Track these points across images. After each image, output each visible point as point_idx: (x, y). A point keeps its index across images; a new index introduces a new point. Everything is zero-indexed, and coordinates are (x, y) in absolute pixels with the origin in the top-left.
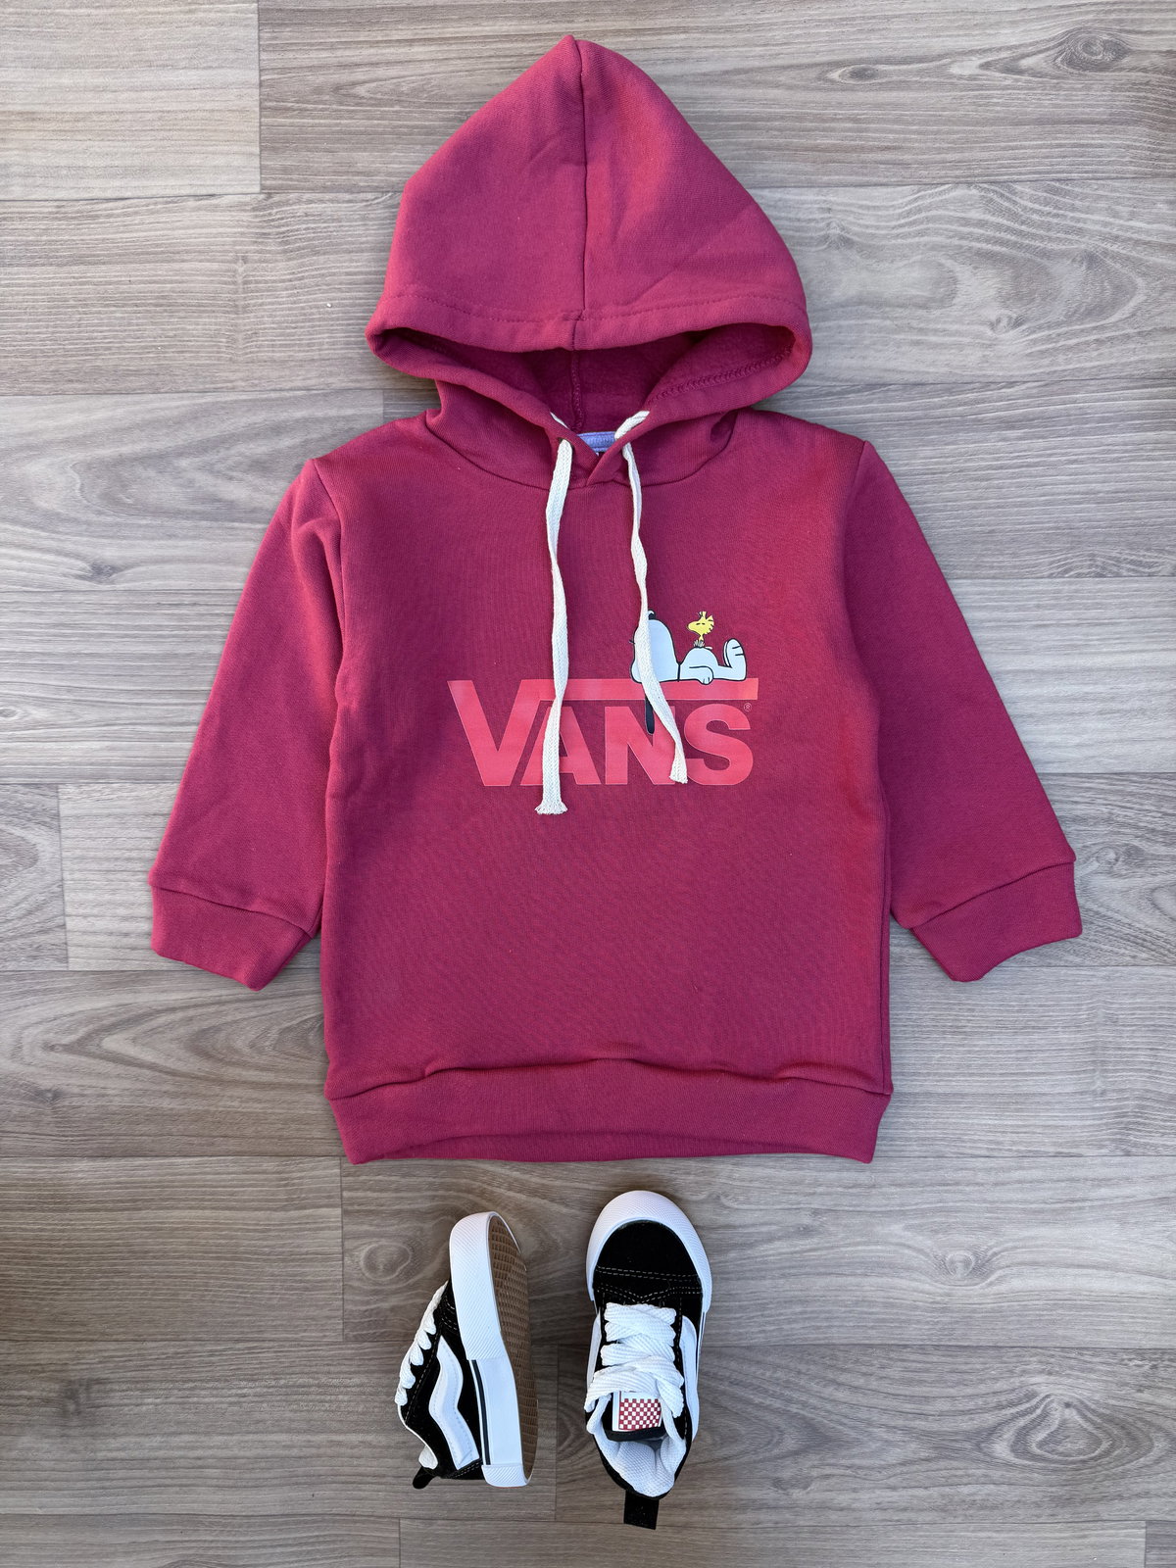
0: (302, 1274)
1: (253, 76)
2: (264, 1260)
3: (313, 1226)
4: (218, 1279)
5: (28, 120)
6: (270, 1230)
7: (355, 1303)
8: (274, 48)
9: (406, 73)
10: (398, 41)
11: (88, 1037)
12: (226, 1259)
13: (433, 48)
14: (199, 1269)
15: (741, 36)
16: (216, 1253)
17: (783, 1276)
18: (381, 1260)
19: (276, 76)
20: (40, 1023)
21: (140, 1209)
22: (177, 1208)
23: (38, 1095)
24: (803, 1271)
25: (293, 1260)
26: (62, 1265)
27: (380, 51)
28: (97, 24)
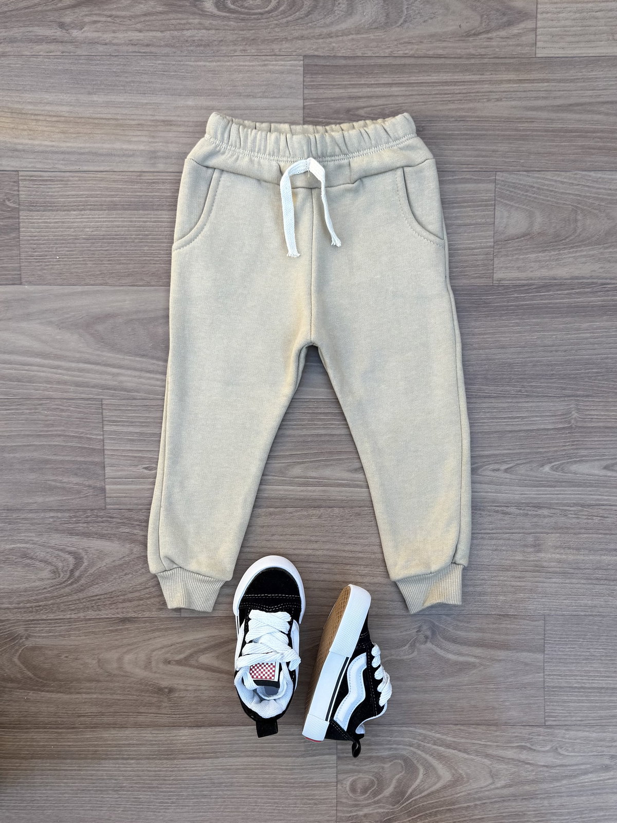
0: (314, 795)
1: (300, 103)
2: (291, 787)
3: (320, 766)
4: (262, 798)
5: (167, 125)
6: (295, 769)
7: (343, 811)
8: (313, 87)
9: (388, 103)
10: (384, 84)
11: (191, 655)
12: (268, 787)
13: (403, 89)
14: (252, 793)
15: (579, 84)
16: (262, 783)
17: (593, 794)
18: (359, 786)
19: (313, 103)
20: (162, 648)
21: (218, 758)
22: (240, 757)
23: (160, 690)
24: (604, 791)
25: (307, 787)
26: (172, 792)
27: (373, 90)
28: (209, 71)
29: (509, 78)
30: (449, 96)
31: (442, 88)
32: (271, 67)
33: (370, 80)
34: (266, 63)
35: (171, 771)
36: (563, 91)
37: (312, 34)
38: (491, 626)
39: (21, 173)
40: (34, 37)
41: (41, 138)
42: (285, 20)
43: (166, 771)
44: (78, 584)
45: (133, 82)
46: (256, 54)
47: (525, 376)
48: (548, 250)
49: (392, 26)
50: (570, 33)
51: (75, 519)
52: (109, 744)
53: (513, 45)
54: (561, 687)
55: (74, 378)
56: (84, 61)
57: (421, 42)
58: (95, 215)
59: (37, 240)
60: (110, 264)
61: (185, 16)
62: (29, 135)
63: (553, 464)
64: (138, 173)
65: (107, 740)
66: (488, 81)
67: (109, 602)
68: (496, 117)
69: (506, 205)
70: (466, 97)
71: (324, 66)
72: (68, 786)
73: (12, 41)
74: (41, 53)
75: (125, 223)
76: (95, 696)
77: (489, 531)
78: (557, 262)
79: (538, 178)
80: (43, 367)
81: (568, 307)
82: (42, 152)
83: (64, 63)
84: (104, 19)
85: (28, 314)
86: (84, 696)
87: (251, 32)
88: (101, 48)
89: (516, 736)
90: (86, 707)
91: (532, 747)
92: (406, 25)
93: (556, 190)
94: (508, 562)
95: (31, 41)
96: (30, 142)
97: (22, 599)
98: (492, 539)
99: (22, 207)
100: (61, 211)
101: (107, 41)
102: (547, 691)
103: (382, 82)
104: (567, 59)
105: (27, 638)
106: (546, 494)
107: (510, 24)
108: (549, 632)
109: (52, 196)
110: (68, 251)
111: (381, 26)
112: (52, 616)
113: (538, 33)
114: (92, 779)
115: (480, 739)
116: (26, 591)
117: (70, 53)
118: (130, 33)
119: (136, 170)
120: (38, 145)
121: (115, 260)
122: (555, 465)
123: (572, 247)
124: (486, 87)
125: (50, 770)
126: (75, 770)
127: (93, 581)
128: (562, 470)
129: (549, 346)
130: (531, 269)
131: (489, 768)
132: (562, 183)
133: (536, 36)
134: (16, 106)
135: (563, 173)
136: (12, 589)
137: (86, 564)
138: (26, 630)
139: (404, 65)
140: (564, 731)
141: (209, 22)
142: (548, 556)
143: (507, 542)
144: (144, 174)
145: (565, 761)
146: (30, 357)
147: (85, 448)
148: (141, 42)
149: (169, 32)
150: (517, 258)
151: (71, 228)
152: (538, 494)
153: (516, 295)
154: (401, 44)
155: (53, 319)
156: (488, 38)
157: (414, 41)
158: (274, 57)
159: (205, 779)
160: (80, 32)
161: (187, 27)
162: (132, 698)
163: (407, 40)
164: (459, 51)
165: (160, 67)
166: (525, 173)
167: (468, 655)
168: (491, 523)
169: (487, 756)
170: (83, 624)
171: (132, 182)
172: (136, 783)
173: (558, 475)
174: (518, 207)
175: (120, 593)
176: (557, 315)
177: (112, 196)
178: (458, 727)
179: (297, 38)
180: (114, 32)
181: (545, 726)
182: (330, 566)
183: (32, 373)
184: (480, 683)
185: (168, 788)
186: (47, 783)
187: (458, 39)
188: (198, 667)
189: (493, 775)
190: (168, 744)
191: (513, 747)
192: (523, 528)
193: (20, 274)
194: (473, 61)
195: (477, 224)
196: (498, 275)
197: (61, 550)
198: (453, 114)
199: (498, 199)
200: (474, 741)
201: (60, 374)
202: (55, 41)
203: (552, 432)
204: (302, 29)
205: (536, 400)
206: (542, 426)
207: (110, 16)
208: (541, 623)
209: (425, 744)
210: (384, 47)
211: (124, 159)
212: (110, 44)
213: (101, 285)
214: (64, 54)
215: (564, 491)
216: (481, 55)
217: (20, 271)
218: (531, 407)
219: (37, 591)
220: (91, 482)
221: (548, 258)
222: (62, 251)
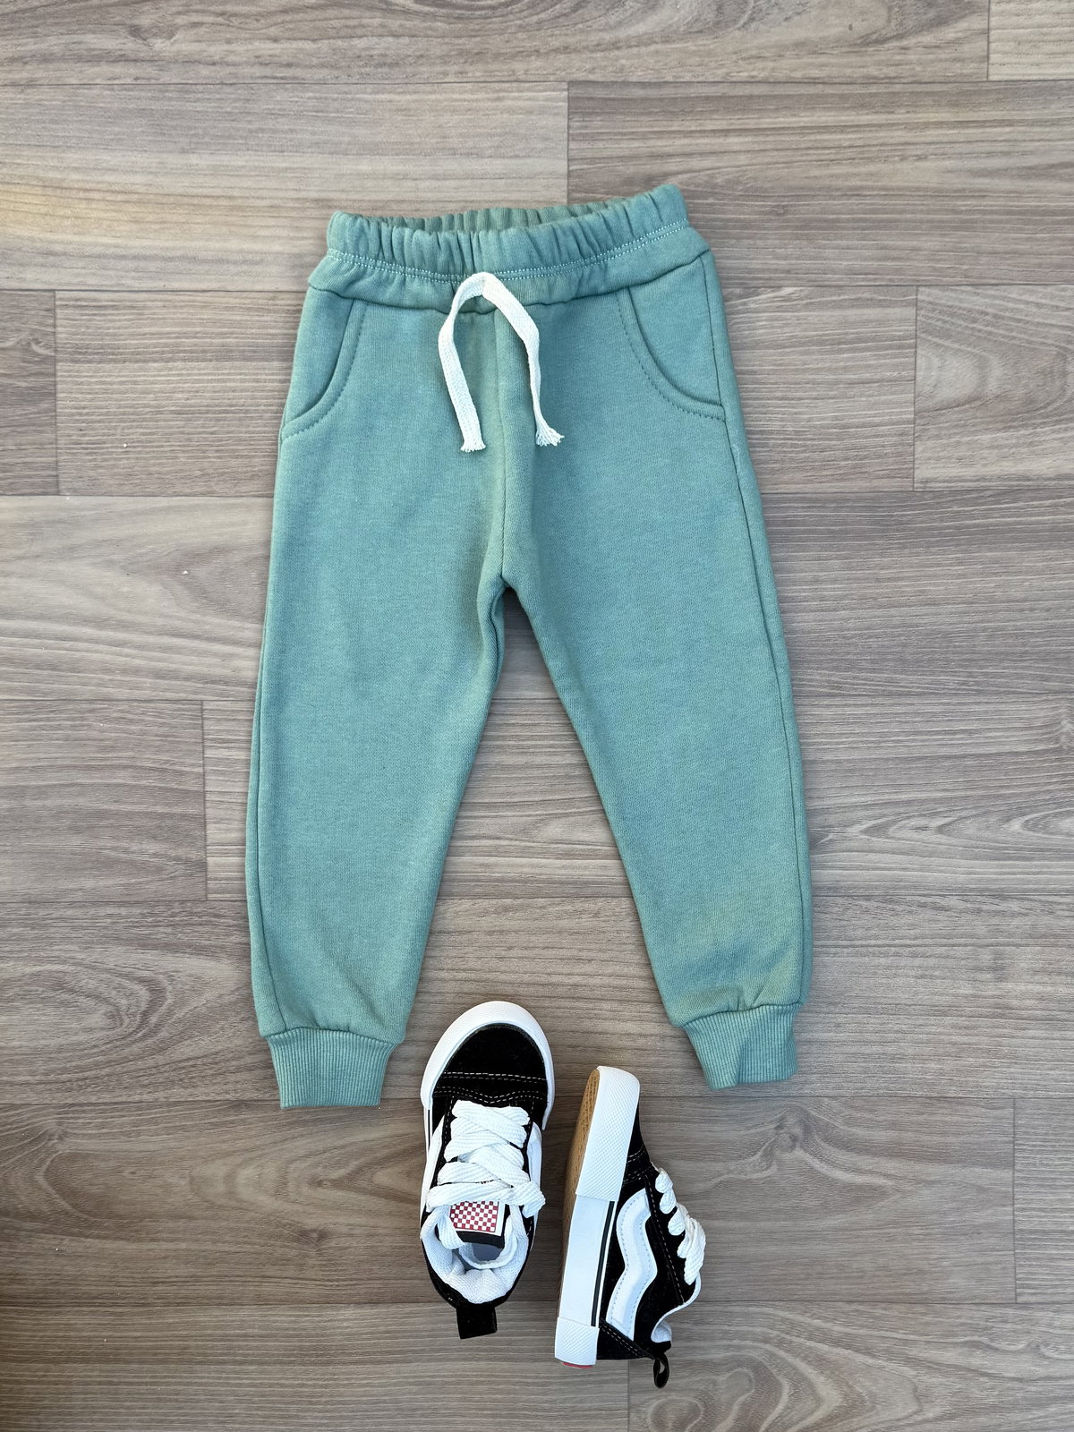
29: (940, 120)
30: (833, 151)
31: (818, 137)
32: (509, 103)
33: (688, 123)
34: (501, 95)
35: (322, 1386)
36: (1039, 141)
37: (584, 44)
38: (914, 1118)
39: (59, 295)
40: (85, 53)
41: (96, 231)
42: (535, 19)
43: (314, 1386)
44: (155, 1039)
45: (262, 130)
46: (482, 79)
47: (975, 657)
48: (1014, 427)
49: (727, 26)
50: (1052, 38)
51: (151, 919)
52: (209, 1335)
53: (946, 60)
54: (1044, 1232)
55: (153, 664)
56: (175, 95)
57: (780, 56)
58: (192, 369)
59: (87, 414)
60: (219, 457)
61: (356, 13)
62: (75, 226)
63: (1027, 818)
64: (271, 295)
65: (205, 1328)
66: (902, 124)
67: (211, 1072)
68: (918, 189)
69: (938, 345)
70: (863, 153)
71: (606, 99)
72: (133, 1415)
73: (46, 59)
74: (98, 81)
75: (247, 384)
76: (183, 1246)
77: (909, 942)
78: (1031, 448)
79: (994, 297)
80: (97, 643)
81: (1051, 530)
82: (99, 256)
83: (139, 99)
84: (211, 19)
85: (72, 549)
86: (165, 1246)
87: (474, 40)
88: (205, 71)
89: (962, 1324)
90: (167, 1266)
91: (992, 1344)
92: (753, 25)
93: (1027, 318)
94: (944, 998)
95: (79, 59)
96: (76, 238)
97: (53, 1065)
98: (915, 956)
99: (59, 356)
100: (130, 362)
101: (216, 58)
102: (1021, 1239)
103: (710, 127)
104: (1045, 84)
105: (60, 1138)
106: (1014, 874)
107: (941, 22)
108: (1023, 1129)
109: (115, 335)
110: (144, 434)
111: (709, 29)
112: (107, 1097)
113: (991, 40)
114: (177, 1401)
115: (892, 1330)
116: (60, 1049)
117: (149, 79)
118: (257, 44)
119: (267, 287)
120: (90, 244)
121: (227, 451)
122: (1032, 819)
123: (1058, 422)
124: (899, 135)
125: (100, 1383)
126: (146, 1384)
127: (182, 1032)
128: (1045, 827)
129: (1017, 601)
130: (984, 462)
131: (913, 1383)
132: (1038, 305)
133: (989, 43)
134: (51, 175)
135: (1040, 289)
136: (35, 1048)
137: (169, 1001)
138: (60, 1124)
139: (751, 97)
140: (1051, 1314)
141: (398, 22)
142: (1021, 989)
143: (943, 962)
144: (281, 296)
145: (1054, 1370)
146: (74, 624)
147: (172, 790)
148: (276, 59)
149: (326, 42)
150: (958, 442)
151: (150, 393)
152: (1001, 874)
153: (956, 509)
154: (743, 59)
155: (115, 557)
156: (902, 48)
157: (767, 55)
158: (515, 84)
159: (385, 1402)
160: (168, 43)
161: (359, 31)
162: (252, 1250)
163: (754, 52)
164: (848, 71)
165: (310, 103)
166: (970, 288)
167: (871, 1172)
168: (913, 926)
169: (909, 1361)
170: (163, 1113)
171: (260, 310)
172: (258, 1409)
173: (1035, 837)
174: (958, 350)
175: (231, 1055)
176: (1032, 545)
177: (222, 335)
178: (854, 1306)
179: (557, 50)
180: (229, 42)
181: (1014, 1304)
182: (615, 1005)
183: (78, 655)
184: (895, 1224)
185: (316, 1417)
186: (93, 1408)
187: (847, 49)
188: (373, 1193)
189: (921, 1396)
190: (318, 1335)
191: (956, 1344)
192: (972, 936)
193: (57, 476)
194: (873, 89)
195: (883, 380)
196: (922, 472)
197: (127, 976)
198: (840, 183)
199: (923, 335)
200: (883, 1333)
201: (127, 656)
202: (123, 58)
203: (1025, 758)
204: (566, 35)
205: (994, 699)
206: (1008, 747)
207: (222, 14)
208: (1008, 1112)
209: (794, 1339)
210: (713, 65)
211: (245, 268)
212: (223, 63)
213: (203, 494)
214: (139, 82)
215: (1048, 867)
216: (889, 78)
217: (56, 469)
218: (986, 712)
219: (82, 1050)
220: (181, 852)
221: (1014, 441)
222: (133, 434)
